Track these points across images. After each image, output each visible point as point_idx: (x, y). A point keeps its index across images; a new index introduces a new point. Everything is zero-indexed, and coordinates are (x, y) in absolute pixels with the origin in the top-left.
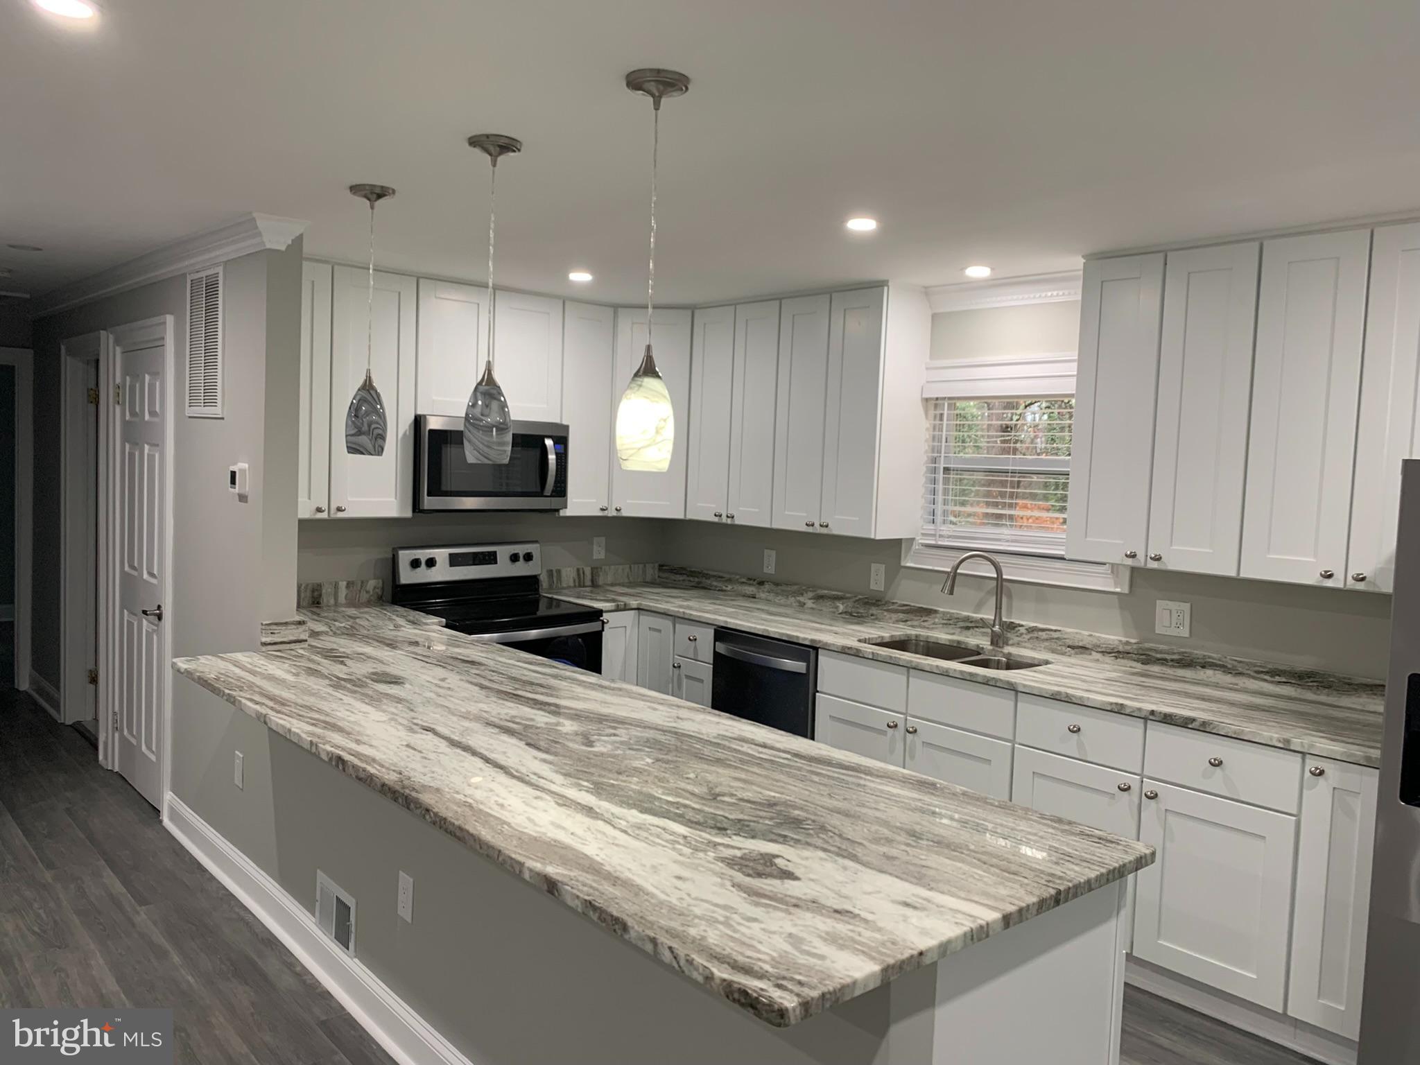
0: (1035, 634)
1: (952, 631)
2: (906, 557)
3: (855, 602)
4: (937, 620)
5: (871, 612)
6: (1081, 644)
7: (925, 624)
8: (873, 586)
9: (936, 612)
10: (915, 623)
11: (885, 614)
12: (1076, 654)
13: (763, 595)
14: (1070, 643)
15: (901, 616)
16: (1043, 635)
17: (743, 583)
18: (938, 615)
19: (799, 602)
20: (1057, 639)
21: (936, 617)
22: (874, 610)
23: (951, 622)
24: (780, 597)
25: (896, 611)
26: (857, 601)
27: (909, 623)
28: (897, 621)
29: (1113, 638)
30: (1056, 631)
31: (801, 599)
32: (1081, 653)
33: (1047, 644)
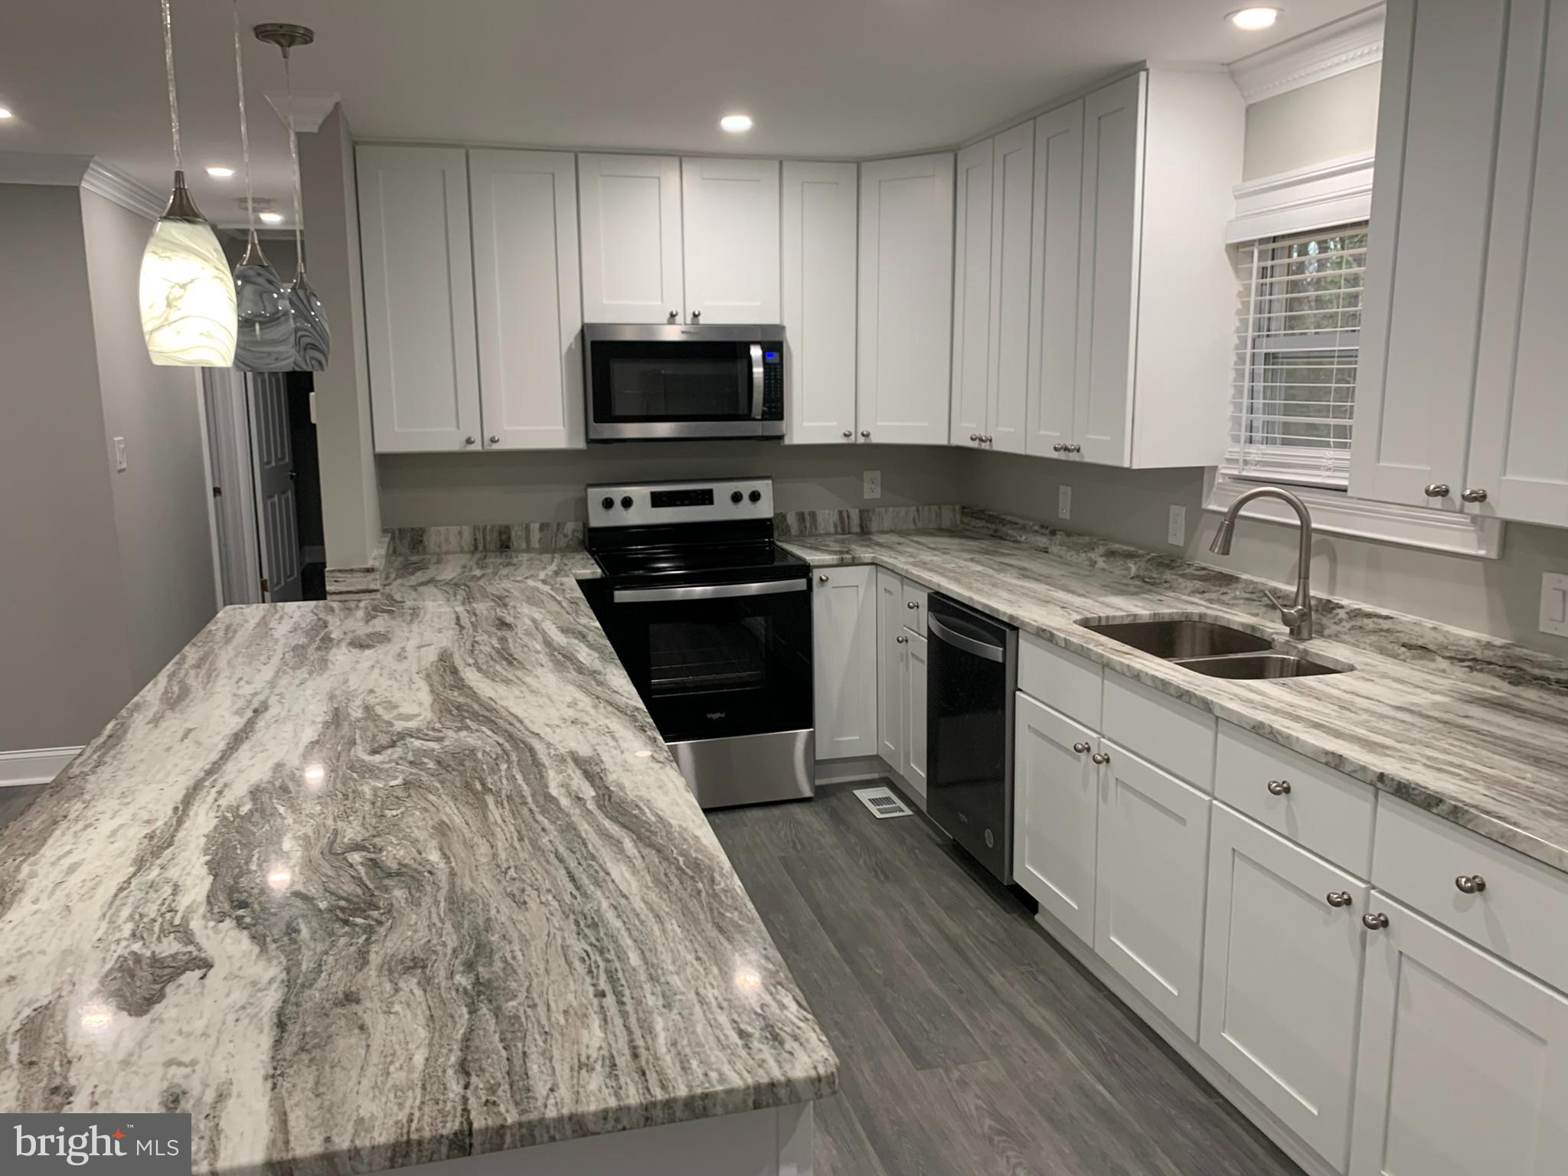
0: (1359, 622)
1: (1256, 611)
2: (1208, 497)
3: (1147, 562)
4: (1238, 593)
5: (1165, 577)
6: (1420, 642)
7: (1225, 598)
8: (1172, 540)
9: (1237, 579)
10: (1214, 596)
11: (1180, 580)
12: (1413, 658)
13: (1054, 549)
14: (1405, 639)
15: (1198, 584)
16: (1369, 623)
17: (1036, 531)
18: (1240, 586)
19: (1090, 559)
20: (1388, 631)
21: (1236, 589)
22: (1168, 575)
23: (1253, 596)
24: (1072, 553)
25: (1193, 577)
26: (1150, 560)
27: (1206, 595)
28: (1193, 593)
29: (1468, 634)
30: (1387, 618)
31: (1092, 555)
32: (1421, 658)
33: (1373, 638)
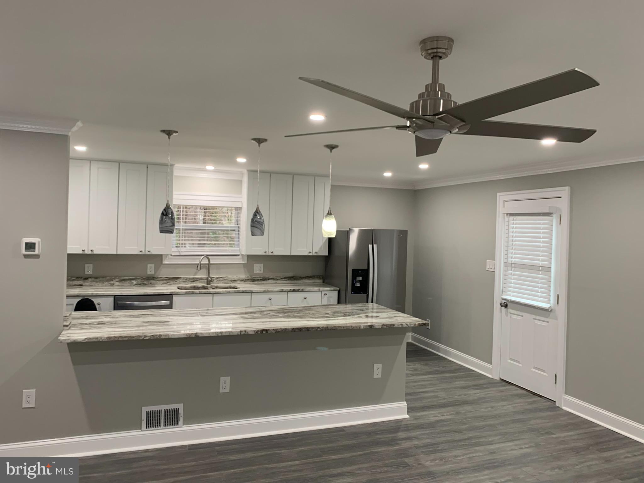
0: (219, 279)
1: (187, 283)
2: (164, 260)
3: (142, 280)
4: (181, 281)
5: (150, 282)
6: (234, 280)
7: (176, 283)
8: (149, 273)
9: (180, 278)
10: (171, 283)
11: (158, 282)
12: (233, 283)
13: (87, 284)
14: (231, 280)
15: (165, 281)
16: (221, 279)
17: (73, 280)
18: (181, 279)
19: (110, 284)
20: (226, 279)
21: (180, 280)
22: (152, 281)
23: (187, 280)
24: (99, 283)
25: (163, 280)
26: (143, 279)
27: (169, 283)
28: (163, 284)
29: (243, 276)
30: (226, 277)
31: (112, 282)
32: (234, 282)
33: (223, 281)
